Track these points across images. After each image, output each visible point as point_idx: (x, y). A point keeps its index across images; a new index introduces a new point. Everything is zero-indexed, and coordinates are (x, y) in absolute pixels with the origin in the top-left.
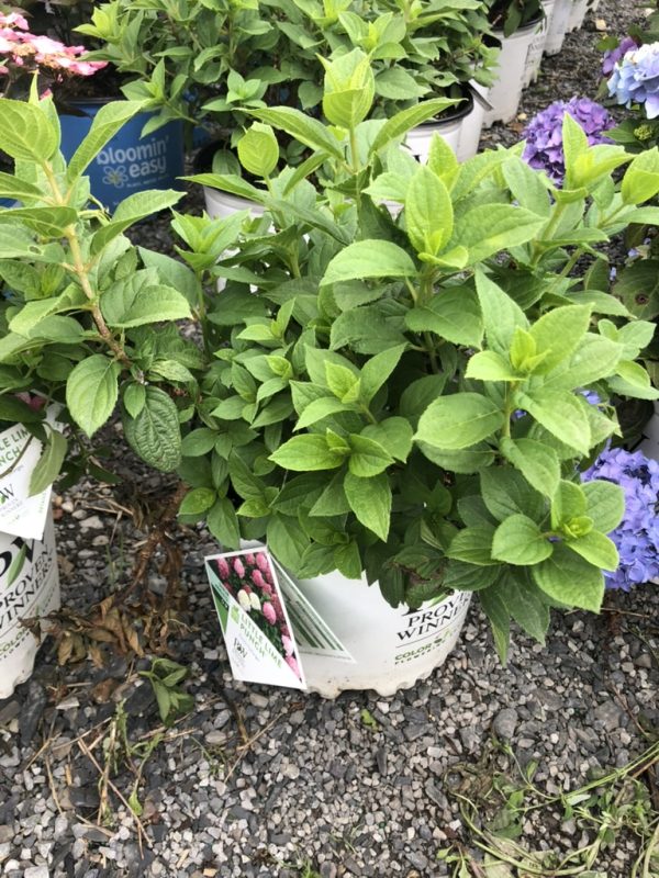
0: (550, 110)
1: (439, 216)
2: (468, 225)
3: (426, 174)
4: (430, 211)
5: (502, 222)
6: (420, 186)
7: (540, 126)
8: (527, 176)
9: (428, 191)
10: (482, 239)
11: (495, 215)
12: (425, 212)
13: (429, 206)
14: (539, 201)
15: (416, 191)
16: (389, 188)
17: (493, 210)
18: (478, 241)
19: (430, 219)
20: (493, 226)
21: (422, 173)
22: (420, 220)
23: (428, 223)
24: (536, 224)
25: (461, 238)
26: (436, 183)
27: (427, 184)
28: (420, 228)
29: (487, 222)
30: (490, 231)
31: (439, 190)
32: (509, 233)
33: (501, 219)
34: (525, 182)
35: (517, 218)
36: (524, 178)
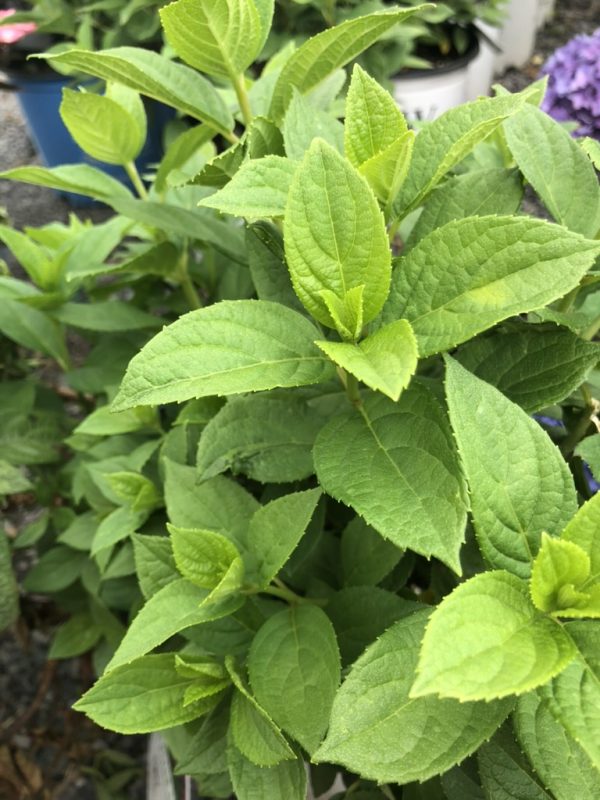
0: (572, 46)
1: (361, 250)
2: (428, 262)
3: (326, 160)
4: (340, 242)
5: (500, 255)
6: (313, 188)
7: (560, 65)
8: (552, 141)
9: (333, 198)
10: (460, 291)
11: (485, 238)
12: (331, 243)
13: (338, 230)
14: (576, 187)
15: (305, 199)
16: (268, 190)
17: (480, 230)
18: (451, 295)
19: (343, 258)
20: (482, 262)
21: (317, 159)
22: (320, 261)
23: (337, 264)
24: (577, 256)
25: (415, 288)
26: (349, 178)
27: (329, 184)
28: (321, 279)
29: (468, 255)
30: (477, 273)
31: (357, 193)
32: (517, 277)
33: (498, 249)
34: (548, 153)
35: (535, 245)
36: (546, 145)
